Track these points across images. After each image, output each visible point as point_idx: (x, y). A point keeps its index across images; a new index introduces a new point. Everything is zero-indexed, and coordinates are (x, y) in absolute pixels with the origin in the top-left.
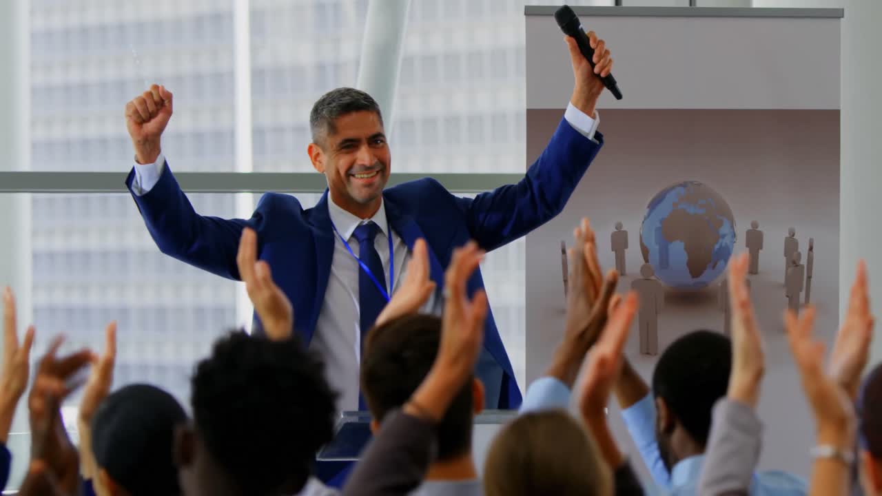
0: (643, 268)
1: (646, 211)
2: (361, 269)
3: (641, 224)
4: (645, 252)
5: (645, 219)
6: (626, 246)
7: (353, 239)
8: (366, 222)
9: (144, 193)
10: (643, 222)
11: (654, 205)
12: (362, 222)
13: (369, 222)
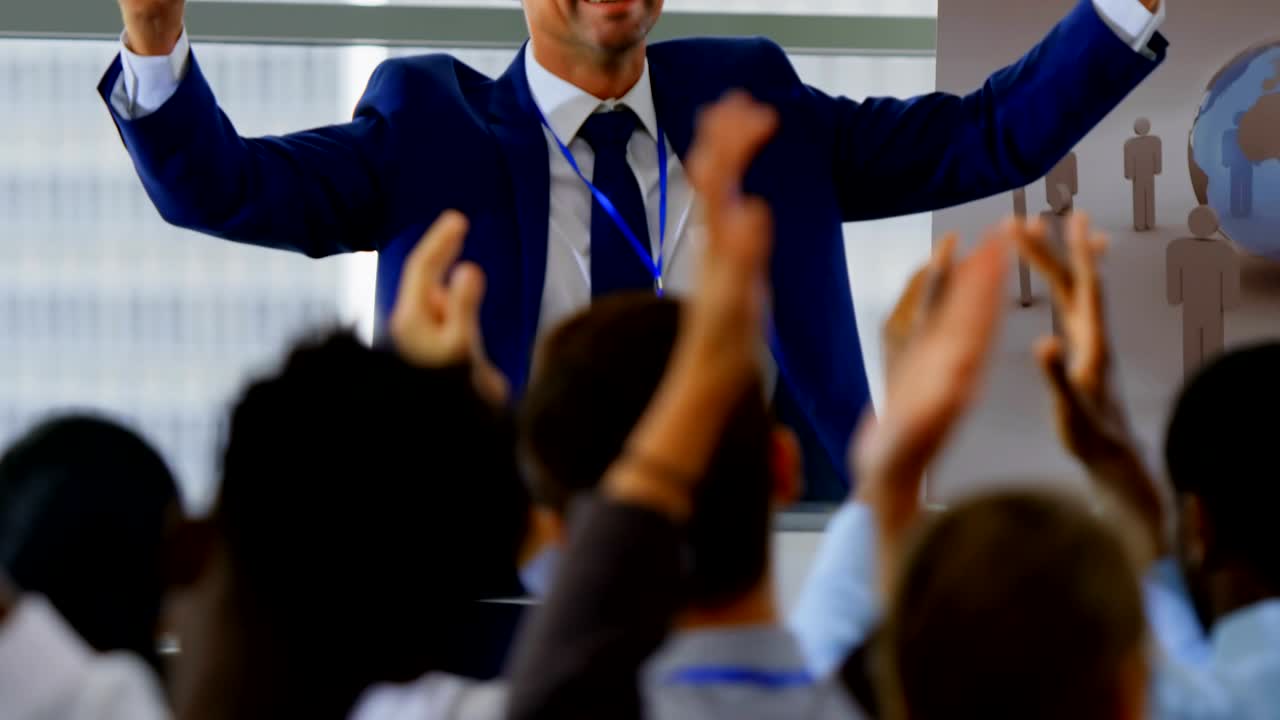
0: (1195, 218)
1: (1203, 97)
2: (596, 207)
3: (1192, 122)
4: (1200, 182)
5: (1202, 112)
6: (1156, 168)
7: (581, 142)
8: (610, 104)
9: (140, 115)
10: (1197, 119)
11: (1220, 84)
12: (601, 106)
13: (616, 107)
